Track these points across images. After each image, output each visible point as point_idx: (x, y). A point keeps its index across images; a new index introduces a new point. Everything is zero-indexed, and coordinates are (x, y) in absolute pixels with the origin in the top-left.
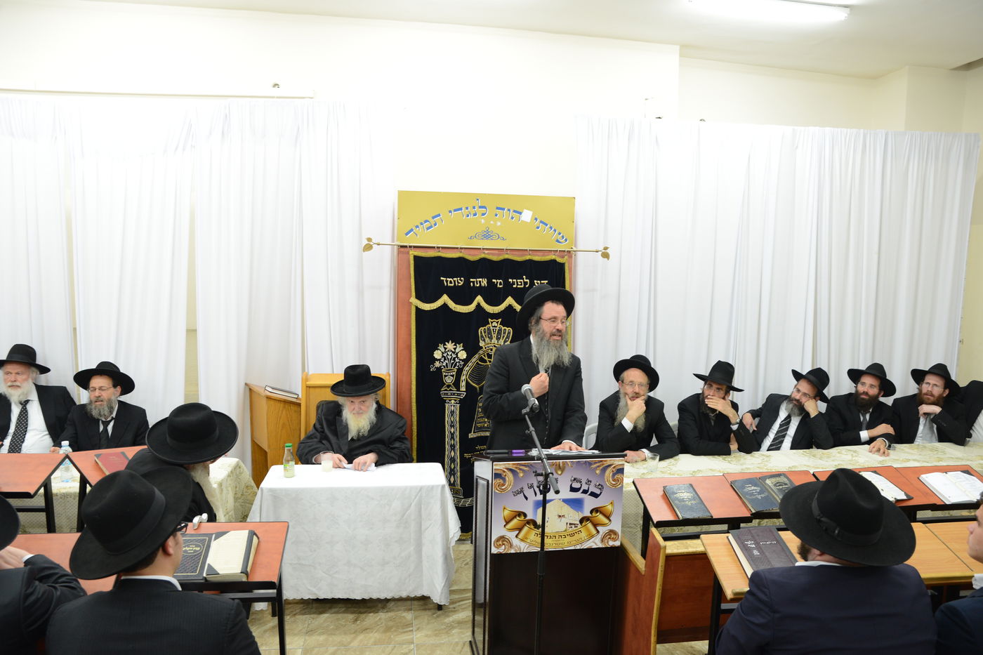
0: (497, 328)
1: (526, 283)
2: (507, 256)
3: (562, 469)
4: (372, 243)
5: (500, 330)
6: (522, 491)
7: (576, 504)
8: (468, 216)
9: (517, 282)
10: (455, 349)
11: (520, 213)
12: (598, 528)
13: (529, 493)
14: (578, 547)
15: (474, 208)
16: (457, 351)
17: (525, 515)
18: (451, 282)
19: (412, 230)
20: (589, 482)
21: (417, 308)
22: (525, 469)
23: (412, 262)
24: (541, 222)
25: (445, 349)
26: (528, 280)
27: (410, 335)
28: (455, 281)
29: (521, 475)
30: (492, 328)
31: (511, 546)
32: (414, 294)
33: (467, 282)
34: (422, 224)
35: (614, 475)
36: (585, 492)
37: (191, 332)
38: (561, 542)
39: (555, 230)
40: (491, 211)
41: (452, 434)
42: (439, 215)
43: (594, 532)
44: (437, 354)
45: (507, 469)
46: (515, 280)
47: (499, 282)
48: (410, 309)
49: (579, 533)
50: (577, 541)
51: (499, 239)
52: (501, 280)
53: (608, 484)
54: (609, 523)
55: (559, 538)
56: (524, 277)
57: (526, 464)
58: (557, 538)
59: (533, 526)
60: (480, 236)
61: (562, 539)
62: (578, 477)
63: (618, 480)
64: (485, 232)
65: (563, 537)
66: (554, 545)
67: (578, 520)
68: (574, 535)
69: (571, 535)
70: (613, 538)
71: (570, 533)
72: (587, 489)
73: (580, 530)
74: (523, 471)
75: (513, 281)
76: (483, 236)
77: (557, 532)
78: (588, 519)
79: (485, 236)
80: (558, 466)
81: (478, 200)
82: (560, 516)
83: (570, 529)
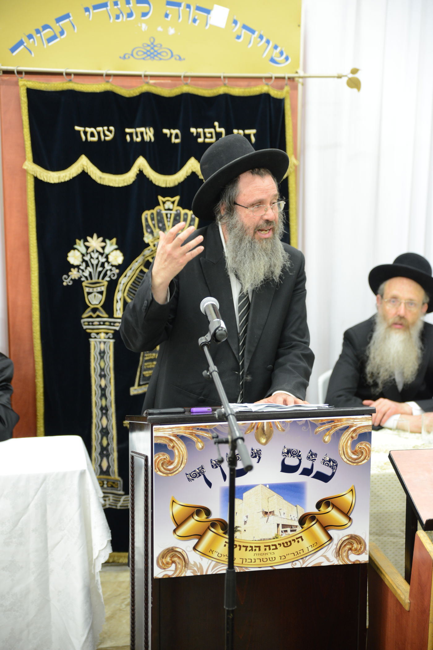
0: (173, 212)
1: (219, 135)
2: (186, 89)
3: (267, 434)
5: (178, 215)
6: (201, 472)
7: (293, 493)
8: (118, 17)
9: (205, 133)
10: (103, 248)
11: (208, 12)
12: (329, 532)
13: (215, 476)
14: (298, 565)
15: (128, 3)
16: (107, 251)
17: (208, 512)
18: (92, 135)
19: (21, 43)
20: (312, 456)
21: (36, 180)
22: (205, 436)
23: (24, 100)
24: (245, 27)
25: (87, 248)
26: (223, 130)
27: (26, 225)
28: (99, 133)
29: (200, 445)
30: (164, 212)
31: (186, 563)
32: (29, 155)
33: (120, 134)
34: (38, 31)
35: (354, 444)
36: (306, 472)
38: (267, 557)
39: (268, 42)
40: (158, 7)
41: (103, 390)
42: (67, 16)
43: (324, 538)
44: (74, 257)
45: (177, 436)
46: (200, 130)
47: (174, 134)
48: (25, 182)
49: (298, 542)
50: (296, 554)
51: (173, 58)
52: (177, 131)
53: (345, 460)
54: (349, 524)
55: (265, 549)
56: (216, 124)
57: (208, 428)
58: (260, 550)
59: (222, 530)
60: (140, 53)
61: (271, 551)
62: (294, 447)
63: (362, 453)
64: (148, 46)
65: (272, 547)
66: (258, 562)
67: (297, 519)
68: (291, 544)
69: (286, 545)
70: (356, 550)
71: (284, 541)
72: (310, 467)
73: (301, 537)
74: (203, 439)
75: (197, 133)
76: (145, 53)
77: (261, 540)
78: (313, 517)
79: (149, 53)
80: (260, 429)
82: (266, 513)
83: (284, 534)
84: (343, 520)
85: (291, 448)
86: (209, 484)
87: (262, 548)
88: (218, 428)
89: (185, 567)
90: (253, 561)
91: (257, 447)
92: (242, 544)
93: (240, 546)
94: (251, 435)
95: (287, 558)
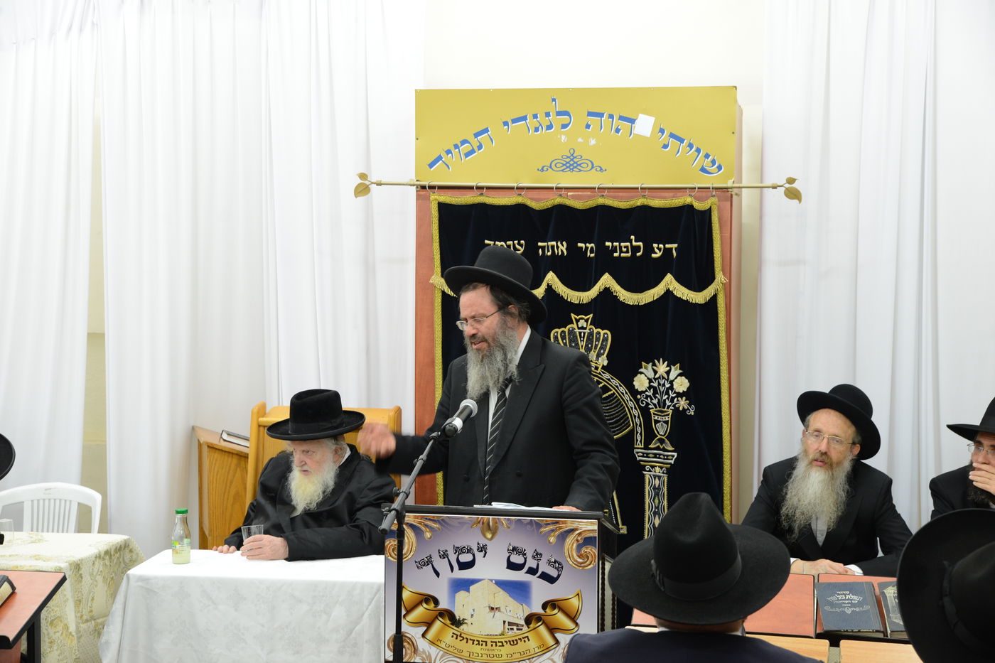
0: (587, 331)
1: (636, 249)
2: (601, 201)
3: (493, 530)
4: (367, 183)
5: (591, 334)
6: (429, 562)
7: (518, 591)
8: (537, 130)
9: (620, 247)
11: (632, 121)
12: (556, 635)
13: (442, 565)
15: (548, 115)
17: (436, 602)
20: (537, 555)
21: (444, 294)
22: (434, 525)
23: (435, 213)
24: (672, 136)
26: (641, 244)
29: (428, 535)
30: (577, 331)
31: (415, 650)
32: (438, 269)
33: (531, 251)
34: (456, 147)
35: (579, 547)
36: (532, 571)
37: (96, 338)
38: (494, 653)
39: (698, 150)
40: (579, 118)
42: (486, 131)
43: (551, 642)
45: (406, 524)
46: (616, 244)
47: (588, 248)
48: (432, 296)
49: (525, 641)
50: (522, 653)
51: (594, 170)
52: (593, 245)
53: (571, 563)
54: (576, 629)
55: (492, 645)
56: (633, 237)
57: (435, 519)
58: (486, 645)
59: (450, 620)
60: (558, 165)
61: (498, 648)
62: (519, 545)
63: (588, 558)
64: (568, 157)
65: (498, 644)
66: (485, 657)
67: (523, 618)
68: (517, 643)
69: (512, 643)
71: (511, 639)
72: (535, 567)
73: (527, 637)
74: (431, 529)
75: (612, 246)
76: (564, 165)
77: (488, 635)
78: (539, 618)
79: (568, 165)
80: (485, 524)
81: (554, 100)
82: (492, 609)
83: (510, 632)
84: (569, 624)
85: (516, 545)
86: (437, 574)
87: (489, 644)
88: (445, 519)
89: (414, 653)
90: (480, 655)
91: (483, 541)
92: (469, 637)
93: (467, 639)
94: (477, 530)
95: (514, 656)
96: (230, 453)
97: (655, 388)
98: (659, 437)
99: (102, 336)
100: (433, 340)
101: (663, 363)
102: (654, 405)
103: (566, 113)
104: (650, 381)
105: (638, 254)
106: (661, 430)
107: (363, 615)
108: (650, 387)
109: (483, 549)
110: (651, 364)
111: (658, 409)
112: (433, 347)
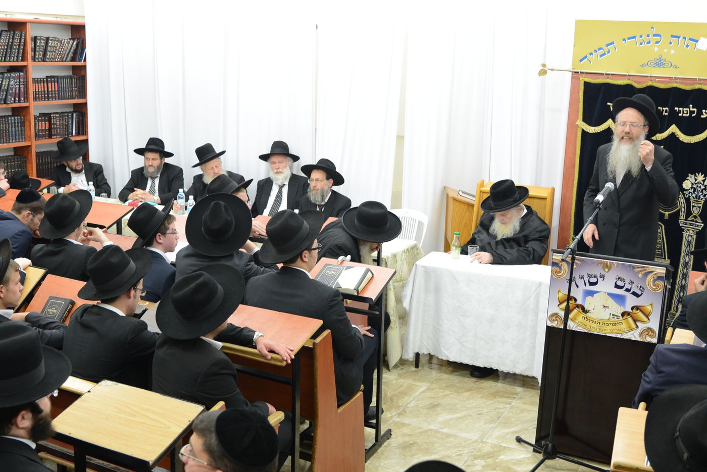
1: (693, 112)
2: (675, 85)
3: (609, 268)
4: (546, 69)
6: (574, 280)
7: (620, 299)
8: (641, 44)
9: (683, 111)
11: (697, 41)
12: (637, 323)
13: (580, 283)
14: (619, 336)
15: (648, 36)
17: (576, 300)
19: (586, 57)
20: (631, 282)
21: (583, 131)
23: (582, 87)
26: (695, 110)
31: (563, 322)
32: (581, 117)
34: (596, 51)
35: (654, 281)
36: (628, 290)
37: (400, 138)
38: (605, 329)
40: (665, 38)
42: (613, 43)
43: (634, 326)
46: (681, 109)
47: (665, 111)
48: (577, 131)
49: (620, 324)
50: (618, 330)
51: (672, 67)
52: (667, 108)
53: (649, 288)
54: (648, 321)
55: (603, 324)
56: (691, 106)
57: (579, 259)
59: (582, 310)
60: (652, 64)
61: (606, 326)
62: (622, 277)
63: (659, 287)
64: (658, 60)
65: (606, 324)
66: (598, 330)
67: (620, 313)
68: (616, 325)
70: (650, 335)
71: (613, 323)
72: (629, 288)
73: (622, 322)
74: (576, 264)
75: (679, 110)
76: (655, 64)
77: (601, 319)
78: (629, 314)
79: (657, 64)
80: (605, 264)
81: (653, 28)
82: (605, 307)
83: (613, 319)
84: (645, 319)
85: (620, 276)
86: (578, 287)
87: (601, 323)
88: (584, 260)
90: (596, 329)
91: (603, 273)
92: (591, 319)
94: (600, 267)
95: (614, 331)
96: (464, 203)
97: (695, 189)
98: (694, 214)
99: (403, 137)
100: (575, 154)
101: (702, 175)
102: (693, 197)
103: (659, 35)
104: (692, 184)
105: (693, 115)
106: (696, 211)
107: (531, 297)
108: (692, 188)
109: (603, 277)
110: (694, 175)
111: (695, 199)
112: (575, 158)
